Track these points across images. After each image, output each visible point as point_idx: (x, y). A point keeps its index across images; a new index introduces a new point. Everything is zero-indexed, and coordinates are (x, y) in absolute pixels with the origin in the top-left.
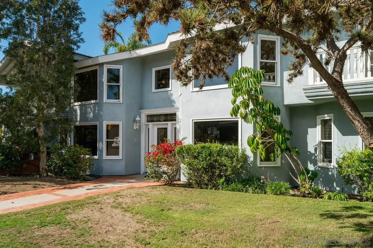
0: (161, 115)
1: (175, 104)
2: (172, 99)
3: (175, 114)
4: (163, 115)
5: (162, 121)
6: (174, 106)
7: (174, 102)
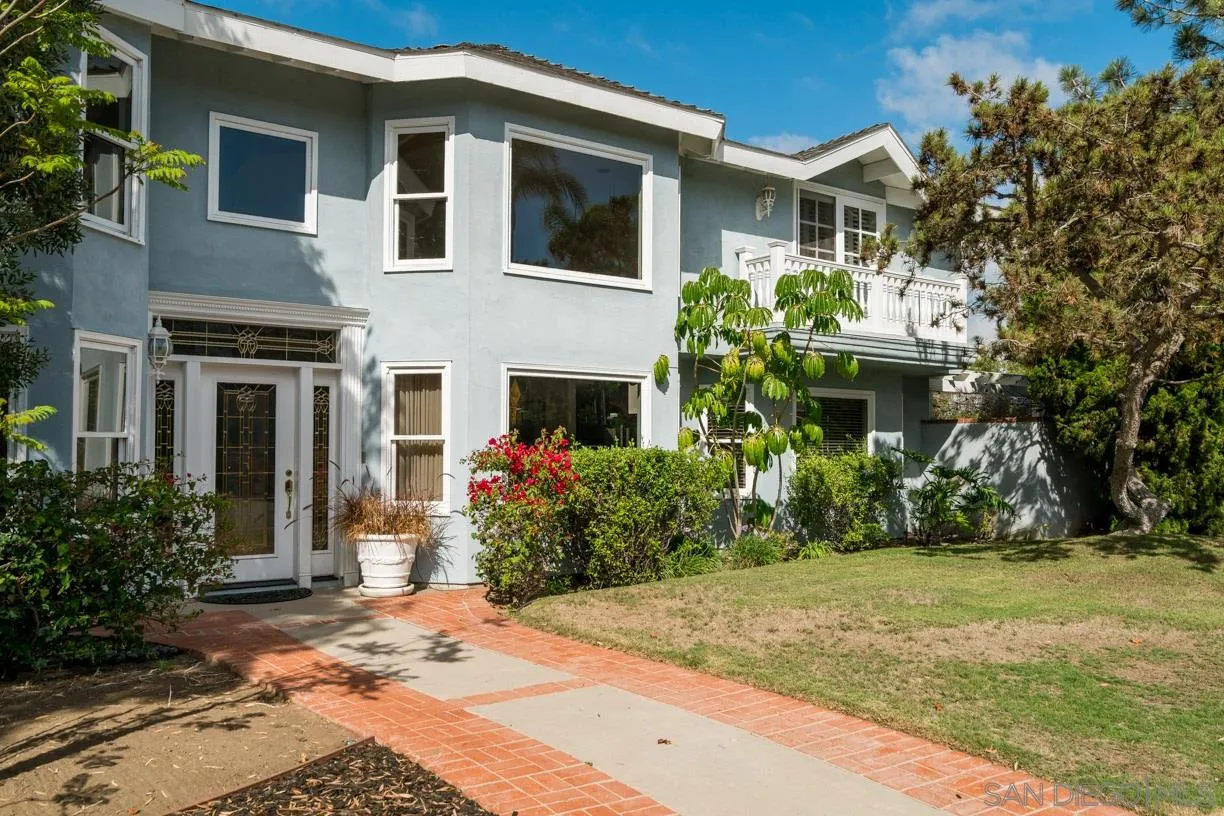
0: (241, 327)
1: (332, 296)
2: (317, 270)
3: (330, 335)
4: (255, 328)
5: (248, 356)
6: (327, 302)
7: (330, 285)
